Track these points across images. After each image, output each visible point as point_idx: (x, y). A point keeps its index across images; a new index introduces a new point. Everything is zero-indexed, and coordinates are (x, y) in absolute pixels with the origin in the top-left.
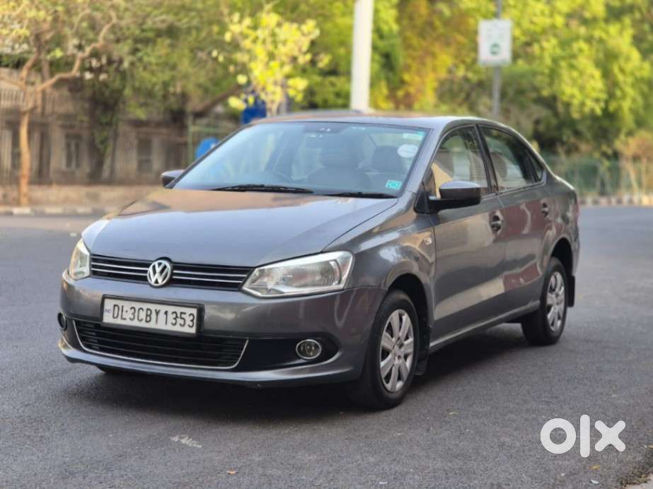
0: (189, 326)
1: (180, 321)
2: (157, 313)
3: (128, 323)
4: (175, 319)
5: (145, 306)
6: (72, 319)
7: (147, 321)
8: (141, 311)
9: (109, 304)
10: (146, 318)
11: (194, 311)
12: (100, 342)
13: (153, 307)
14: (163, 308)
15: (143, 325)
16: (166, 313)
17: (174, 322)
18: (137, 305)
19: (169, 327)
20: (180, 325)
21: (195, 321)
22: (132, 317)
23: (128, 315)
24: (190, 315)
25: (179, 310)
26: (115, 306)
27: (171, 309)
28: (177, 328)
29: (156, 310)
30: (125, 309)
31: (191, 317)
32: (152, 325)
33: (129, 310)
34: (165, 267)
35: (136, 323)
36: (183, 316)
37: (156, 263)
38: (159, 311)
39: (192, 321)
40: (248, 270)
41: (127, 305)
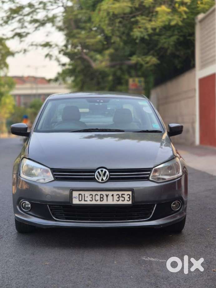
0: (127, 200)
1: (121, 199)
2: (107, 196)
3: (89, 202)
4: (118, 198)
5: (99, 193)
6: (47, 204)
7: (101, 201)
8: (96, 196)
9: (75, 194)
10: (100, 199)
11: (130, 193)
12: (66, 215)
13: (104, 193)
14: (110, 193)
15: (99, 203)
16: (113, 195)
17: (118, 199)
18: (94, 193)
19: (115, 202)
20: (122, 200)
21: (131, 198)
22: (91, 199)
23: (89, 198)
24: (128, 195)
25: (120, 193)
26: (79, 194)
27: (115, 193)
28: (120, 202)
29: (106, 195)
30: (86, 196)
31: (128, 196)
32: (104, 202)
33: (89, 196)
34: (105, 172)
35: (94, 202)
36: (123, 196)
37: (99, 170)
38: (108, 195)
39: (129, 198)
40: (150, 170)
41: (87, 194)
